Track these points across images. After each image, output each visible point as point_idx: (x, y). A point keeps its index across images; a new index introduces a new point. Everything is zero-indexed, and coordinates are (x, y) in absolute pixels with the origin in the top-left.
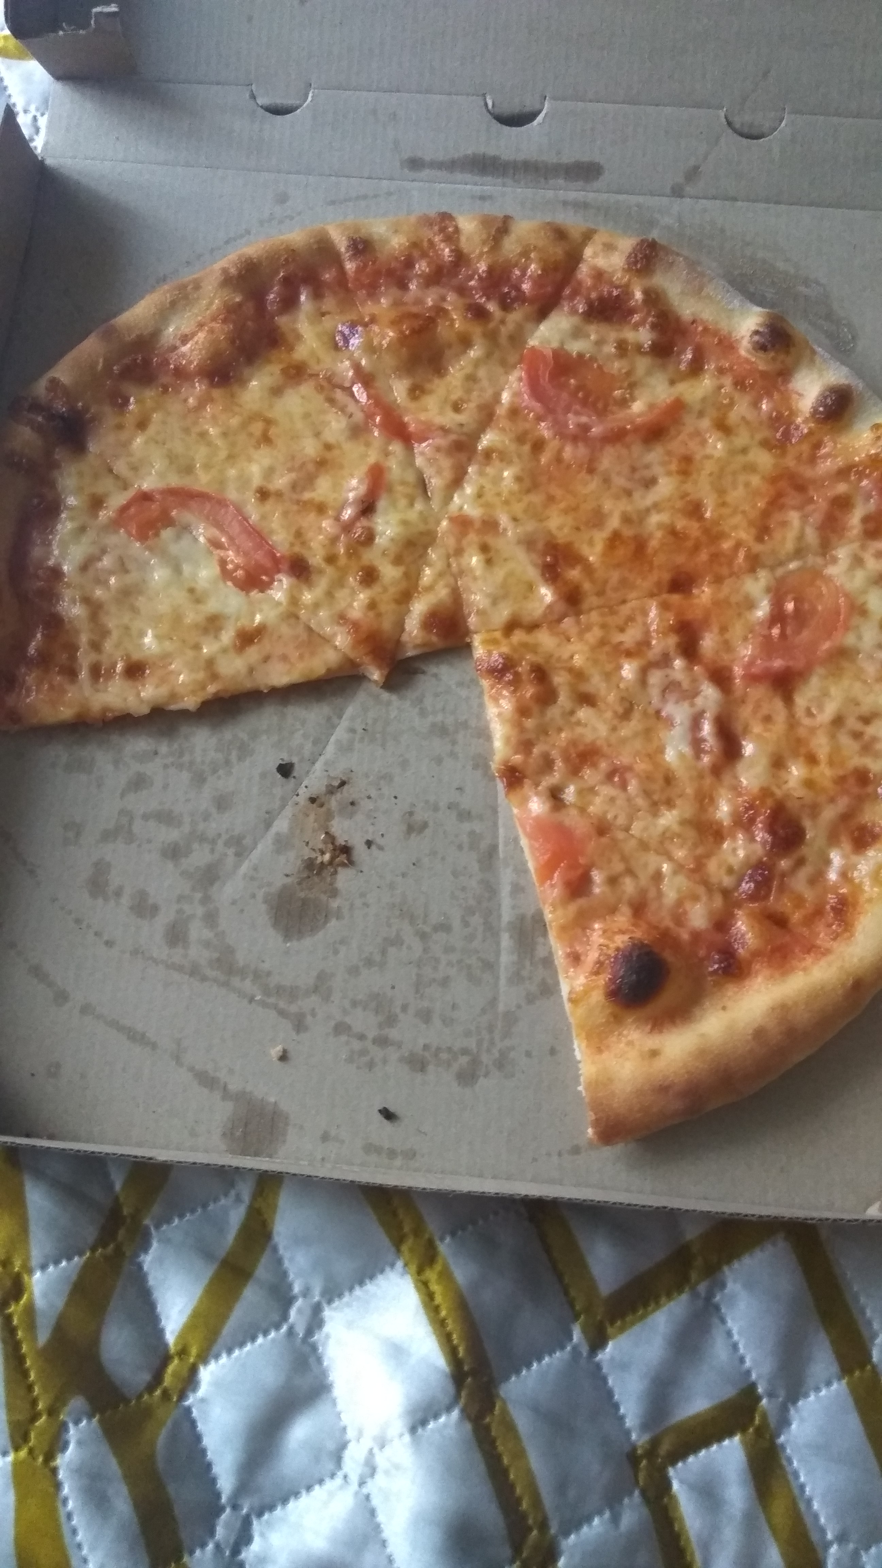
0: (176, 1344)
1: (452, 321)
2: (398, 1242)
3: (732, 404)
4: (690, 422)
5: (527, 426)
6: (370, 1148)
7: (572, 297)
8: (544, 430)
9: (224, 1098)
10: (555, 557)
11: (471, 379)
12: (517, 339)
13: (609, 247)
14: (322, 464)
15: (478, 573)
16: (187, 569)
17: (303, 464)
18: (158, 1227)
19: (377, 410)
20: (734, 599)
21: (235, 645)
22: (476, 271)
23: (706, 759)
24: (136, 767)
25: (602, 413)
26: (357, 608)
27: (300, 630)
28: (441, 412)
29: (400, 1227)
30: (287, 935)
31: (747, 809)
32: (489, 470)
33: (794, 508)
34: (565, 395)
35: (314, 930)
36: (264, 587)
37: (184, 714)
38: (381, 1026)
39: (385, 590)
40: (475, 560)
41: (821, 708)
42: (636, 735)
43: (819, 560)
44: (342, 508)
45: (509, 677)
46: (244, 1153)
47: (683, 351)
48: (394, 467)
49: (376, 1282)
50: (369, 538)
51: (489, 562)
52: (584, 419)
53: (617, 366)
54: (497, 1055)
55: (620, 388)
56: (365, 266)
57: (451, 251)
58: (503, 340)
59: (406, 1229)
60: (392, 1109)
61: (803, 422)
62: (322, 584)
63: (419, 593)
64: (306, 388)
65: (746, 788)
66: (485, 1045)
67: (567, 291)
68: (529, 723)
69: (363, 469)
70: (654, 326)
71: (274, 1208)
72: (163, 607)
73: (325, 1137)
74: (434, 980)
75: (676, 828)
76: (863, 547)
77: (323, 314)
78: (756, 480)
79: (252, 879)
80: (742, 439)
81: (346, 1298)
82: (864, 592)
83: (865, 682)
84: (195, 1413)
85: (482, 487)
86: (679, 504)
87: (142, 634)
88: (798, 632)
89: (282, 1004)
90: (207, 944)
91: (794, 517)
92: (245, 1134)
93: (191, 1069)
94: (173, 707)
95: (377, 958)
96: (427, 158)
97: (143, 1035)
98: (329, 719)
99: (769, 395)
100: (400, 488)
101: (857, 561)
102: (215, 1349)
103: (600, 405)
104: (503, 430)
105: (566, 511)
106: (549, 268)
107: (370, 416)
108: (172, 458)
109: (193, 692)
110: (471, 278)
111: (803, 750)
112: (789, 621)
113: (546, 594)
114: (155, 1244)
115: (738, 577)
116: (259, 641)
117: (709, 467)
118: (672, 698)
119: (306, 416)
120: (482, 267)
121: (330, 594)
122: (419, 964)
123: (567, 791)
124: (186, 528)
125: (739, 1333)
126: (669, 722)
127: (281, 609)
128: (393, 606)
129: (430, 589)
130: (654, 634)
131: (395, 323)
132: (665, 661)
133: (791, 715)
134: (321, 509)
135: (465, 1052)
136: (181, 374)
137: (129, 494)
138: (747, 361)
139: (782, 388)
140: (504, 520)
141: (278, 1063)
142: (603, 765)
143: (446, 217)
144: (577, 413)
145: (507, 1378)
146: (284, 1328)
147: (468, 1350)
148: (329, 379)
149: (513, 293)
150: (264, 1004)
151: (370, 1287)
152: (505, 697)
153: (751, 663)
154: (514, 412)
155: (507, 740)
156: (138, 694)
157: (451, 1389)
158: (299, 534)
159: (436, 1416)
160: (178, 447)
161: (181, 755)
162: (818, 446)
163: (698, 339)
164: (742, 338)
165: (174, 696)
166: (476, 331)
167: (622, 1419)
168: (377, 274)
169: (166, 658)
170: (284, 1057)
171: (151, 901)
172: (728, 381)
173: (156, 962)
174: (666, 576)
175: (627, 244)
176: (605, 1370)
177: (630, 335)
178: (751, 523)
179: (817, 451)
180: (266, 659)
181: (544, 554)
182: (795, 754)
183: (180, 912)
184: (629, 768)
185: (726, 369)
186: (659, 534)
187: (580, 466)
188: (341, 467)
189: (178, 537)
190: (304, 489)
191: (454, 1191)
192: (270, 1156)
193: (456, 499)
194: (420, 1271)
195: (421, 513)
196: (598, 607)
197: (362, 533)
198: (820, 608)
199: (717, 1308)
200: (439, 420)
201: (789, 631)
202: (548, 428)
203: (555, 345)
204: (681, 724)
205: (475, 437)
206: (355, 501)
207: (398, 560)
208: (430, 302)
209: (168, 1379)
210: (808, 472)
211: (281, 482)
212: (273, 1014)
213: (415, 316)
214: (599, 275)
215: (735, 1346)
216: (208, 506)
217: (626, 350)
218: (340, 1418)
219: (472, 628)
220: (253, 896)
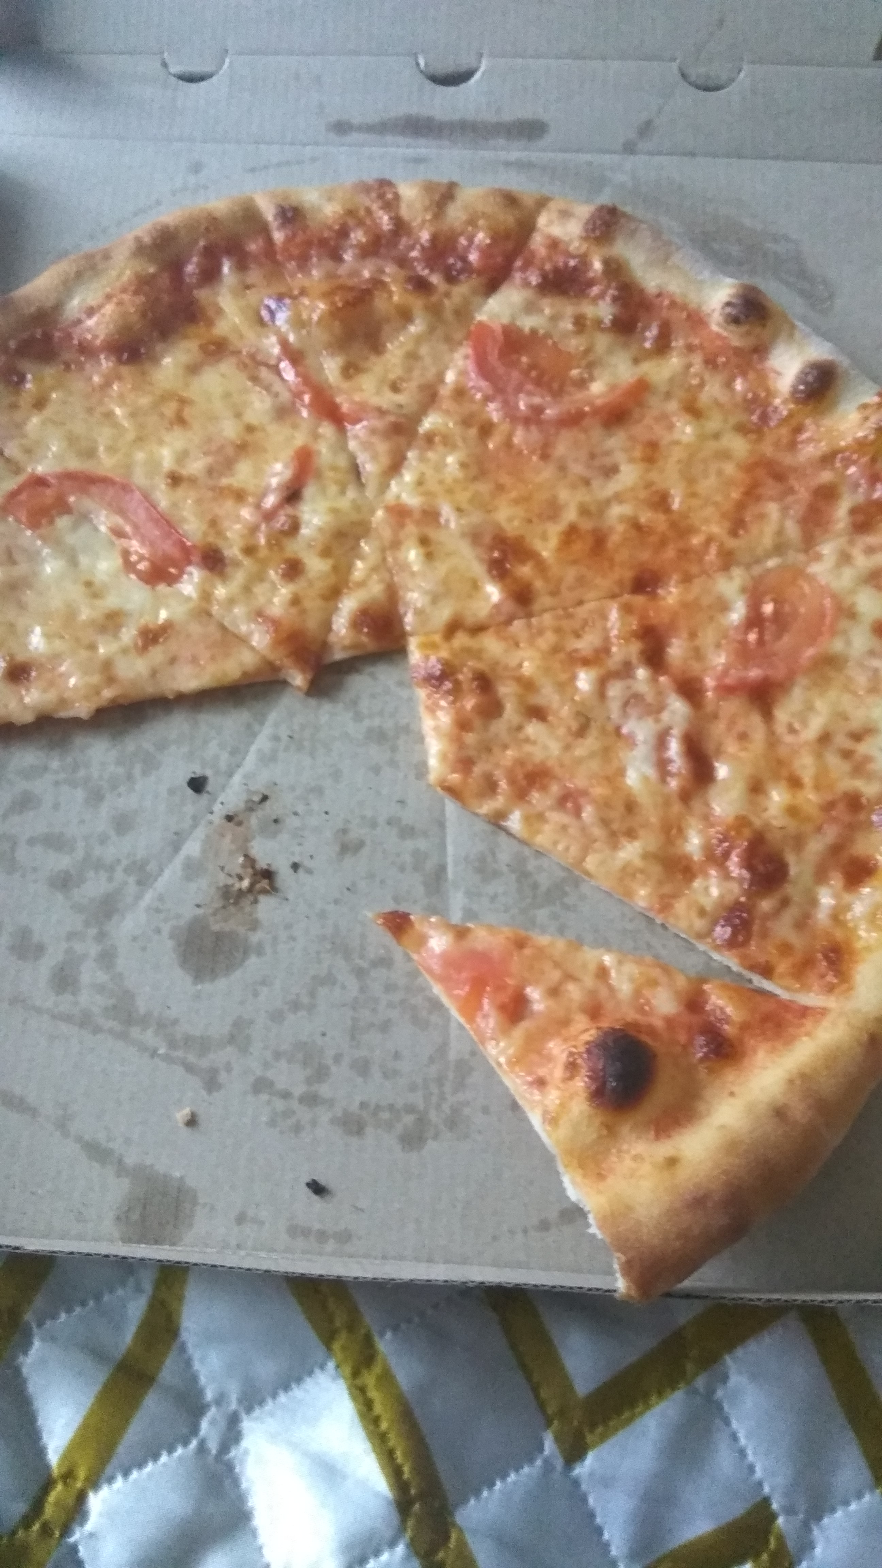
0: (59, 1466)
1: (390, 293)
2: (328, 1338)
3: (702, 385)
4: (655, 404)
5: (474, 407)
6: (295, 1231)
7: (524, 268)
8: (494, 411)
9: (118, 1174)
10: (504, 553)
11: (412, 356)
12: (463, 314)
13: (565, 214)
14: (242, 448)
15: (416, 568)
16: (84, 560)
17: (221, 448)
18: (40, 1324)
19: (305, 388)
20: (706, 601)
21: (136, 645)
22: (417, 241)
23: (674, 784)
24: (23, 785)
25: (557, 394)
26: (277, 604)
27: (212, 629)
28: (378, 392)
29: (331, 1321)
30: (198, 976)
31: (721, 841)
32: (431, 455)
33: (772, 499)
34: (515, 375)
35: (230, 968)
36: (172, 580)
37: (76, 723)
38: (309, 1081)
39: (311, 584)
40: (413, 555)
41: (805, 723)
42: (592, 755)
43: (801, 557)
44: (264, 495)
45: (448, 685)
46: (142, 1239)
47: (647, 327)
48: (324, 451)
49: (303, 1385)
50: (294, 527)
51: (429, 556)
52: (537, 400)
53: (575, 344)
54: (448, 1111)
55: (579, 367)
56: (294, 235)
57: (391, 218)
58: (448, 315)
59: (338, 1322)
60: (322, 1181)
61: (782, 404)
62: (239, 577)
63: (348, 588)
64: (227, 366)
65: (719, 817)
66: (434, 1099)
67: (518, 263)
68: (470, 738)
69: (288, 453)
70: (615, 299)
71: (180, 1299)
72: (56, 602)
73: (241, 1219)
74: (372, 1025)
75: (638, 862)
76: (851, 542)
77: (248, 287)
78: (729, 469)
79: (158, 911)
80: (714, 423)
81: (270, 1405)
82: (853, 592)
83: (855, 694)
84: (82, 1552)
85: (423, 474)
86: (643, 494)
87: (28, 632)
88: (778, 636)
89: (191, 1058)
90: (101, 989)
91: (773, 509)
92: (143, 1218)
93: (79, 1139)
94: (63, 714)
95: (305, 1000)
96: (356, 121)
97: (22, 1100)
98: (249, 726)
99: (744, 374)
100: (330, 474)
101: (845, 558)
102: (109, 1470)
103: (555, 386)
104: (447, 412)
105: (516, 502)
106: (497, 237)
107: (298, 395)
108: (72, 440)
109: (86, 697)
110: (412, 248)
111: (784, 773)
112: (767, 624)
113: (493, 592)
114: (37, 1344)
115: (708, 575)
116: (166, 639)
117: (677, 454)
118: (633, 712)
119: (227, 395)
120: (425, 236)
121: (247, 589)
122: (355, 1006)
123: (511, 817)
124: (84, 518)
125: (748, 1437)
126: (630, 741)
127: (191, 605)
128: (319, 603)
129: (362, 584)
130: (614, 640)
131: (327, 295)
132: (626, 671)
133: (771, 733)
134: (239, 496)
135: (410, 1109)
136: (86, 350)
137: (21, 479)
138: (718, 336)
139: (759, 367)
140: (447, 511)
141: (185, 1128)
142: (555, 789)
143: (384, 184)
144: (530, 394)
145: (465, 1501)
146: (194, 1443)
147: (415, 1470)
148: (252, 356)
149: (459, 265)
150: (168, 1059)
151: (297, 1392)
152: (442, 708)
153: (725, 672)
154: (460, 393)
155: (444, 757)
156: (21, 699)
157: (395, 1518)
158: (214, 523)
159: (377, 1553)
160: (78, 428)
161: (75, 768)
162: (799, 429)
163: (665, 313)
164: (713, 311)
165: (63, 702)
166: (417, 304)
167: (606, 1546)
168: (309, 244)
169: (57, 658)
170: (192, 1122)
171: (36, 938)
172: (697, 360)
173: (39, 1011)
174: (628, 575)
175: (584, 211)
176: (584, 1487)
177: (589, 310)
178: (724, 516)
179: (799, 435)
180: (173, 661)
181: (492, 549)
182: (776, 776)
183: (69, 951)
184: (584, 793)
185: (696, 346)
186: (620, 528)
187: (533, 452)
188: (265, 451)
189: (75, 527)
190: (221, 474)
191: (394, 1280)
192: (173, 1244)
193: (393, 484)
194: (356, 1374)
195: (353, 501)
196: (553, 609)
197: (286, 522)
198: (802, 610)
199: (719, 1407)
200: (375, 401)
201: (767, 637)
202: (497, 410)
203: (505, 320)
204: (645, 742)
205: (416, 419)
206: (280, 487)
207: (326, 553)
208: (366, 274)
209: (49, 1510)
210: (787, 459)
211: (196, 466)
212: (180, 1071)
213: (351, 289)
214: (554, 244)
215: (742, 1453)
216: (111, 491)
217: (584, 325)
218: (262, 1555)
219: (408, 628)
220: (158, 931)
